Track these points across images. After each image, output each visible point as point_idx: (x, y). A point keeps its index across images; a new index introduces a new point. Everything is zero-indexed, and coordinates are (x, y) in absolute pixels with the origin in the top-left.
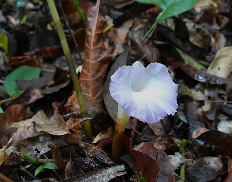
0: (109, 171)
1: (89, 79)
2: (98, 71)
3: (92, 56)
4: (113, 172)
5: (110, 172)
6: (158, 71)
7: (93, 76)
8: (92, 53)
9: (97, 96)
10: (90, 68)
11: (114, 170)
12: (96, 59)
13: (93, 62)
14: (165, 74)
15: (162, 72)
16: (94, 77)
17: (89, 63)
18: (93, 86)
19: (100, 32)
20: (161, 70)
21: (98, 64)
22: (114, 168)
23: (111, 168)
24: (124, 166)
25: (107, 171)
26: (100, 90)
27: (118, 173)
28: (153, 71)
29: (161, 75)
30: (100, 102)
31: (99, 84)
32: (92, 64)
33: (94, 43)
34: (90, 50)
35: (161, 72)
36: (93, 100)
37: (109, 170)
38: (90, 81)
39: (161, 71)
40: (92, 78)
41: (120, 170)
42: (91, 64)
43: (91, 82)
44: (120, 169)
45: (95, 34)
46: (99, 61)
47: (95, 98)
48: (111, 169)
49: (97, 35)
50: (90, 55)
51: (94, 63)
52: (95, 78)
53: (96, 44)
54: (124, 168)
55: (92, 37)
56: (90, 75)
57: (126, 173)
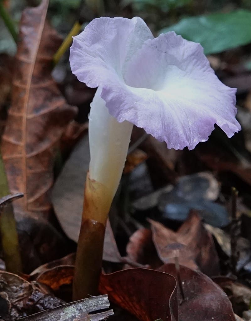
0: (66, 314)
1: (21, 153)
2: (41, 138)
3: (28, 102)
4: (78, 314)
5: (69, 315)
6: (187, 54)
7: (30, 147)
8: (29, 97)
9: (37, 196)
10: (23, 128)
11: (81, 310)
12: (36, 109)
13: (30, 116)
14: (203, 67)
15: (195, 60)
16: (32, 150)
17: (21, 118)
18: (29, 171)
19: (47, 57)
20: (193, 54)
21: (41, 120)
22: (80, 305)
23: (71, 304)
24: (106, 298)
25: (62, 314)
26: (45, 184)
27: (92, 316)
28: (173, 52)
29: (194, 65)
30: (44, 212)
31: (43, 169)
32: (28, 120)
33: (33, 77)
34: (24, 90)
35: (193, 59)
36: (28, 204)
37: (67, 311)
38: (21, 158)
39: (193, 57)
40: (27, 152)
41: (95, 308)
42: (24, 121)
43: (24, 161)
44: (97, 306)
45: (37, 58)
46: (44, 116)
47: (31, 200)
48: (71, 308)
49: (39, 61)
50: (23, 102)
51: (32, 118)
52: (34, 153)
53: (37, 79)
54: (107, 303)
55: (28, 64)
56: (22, 144)
57: (113, 313)
